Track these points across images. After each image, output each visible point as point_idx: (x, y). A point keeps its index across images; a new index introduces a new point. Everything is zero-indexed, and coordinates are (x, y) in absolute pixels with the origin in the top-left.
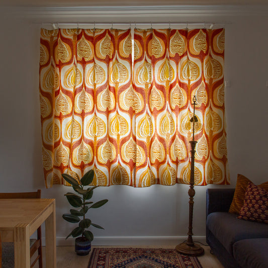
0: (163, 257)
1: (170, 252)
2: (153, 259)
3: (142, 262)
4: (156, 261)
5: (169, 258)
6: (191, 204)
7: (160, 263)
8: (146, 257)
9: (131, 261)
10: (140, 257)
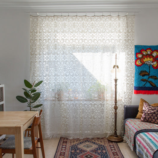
0: (98, 141)
1: (102, 139)
2: (93, 142)
3: (87, 144)
4: (94, 143)
5: (101, 142)
6: (116, 114)
7: (96, 144)
8: (89, 141)
9: (81, 143)
10: (86, 141)
